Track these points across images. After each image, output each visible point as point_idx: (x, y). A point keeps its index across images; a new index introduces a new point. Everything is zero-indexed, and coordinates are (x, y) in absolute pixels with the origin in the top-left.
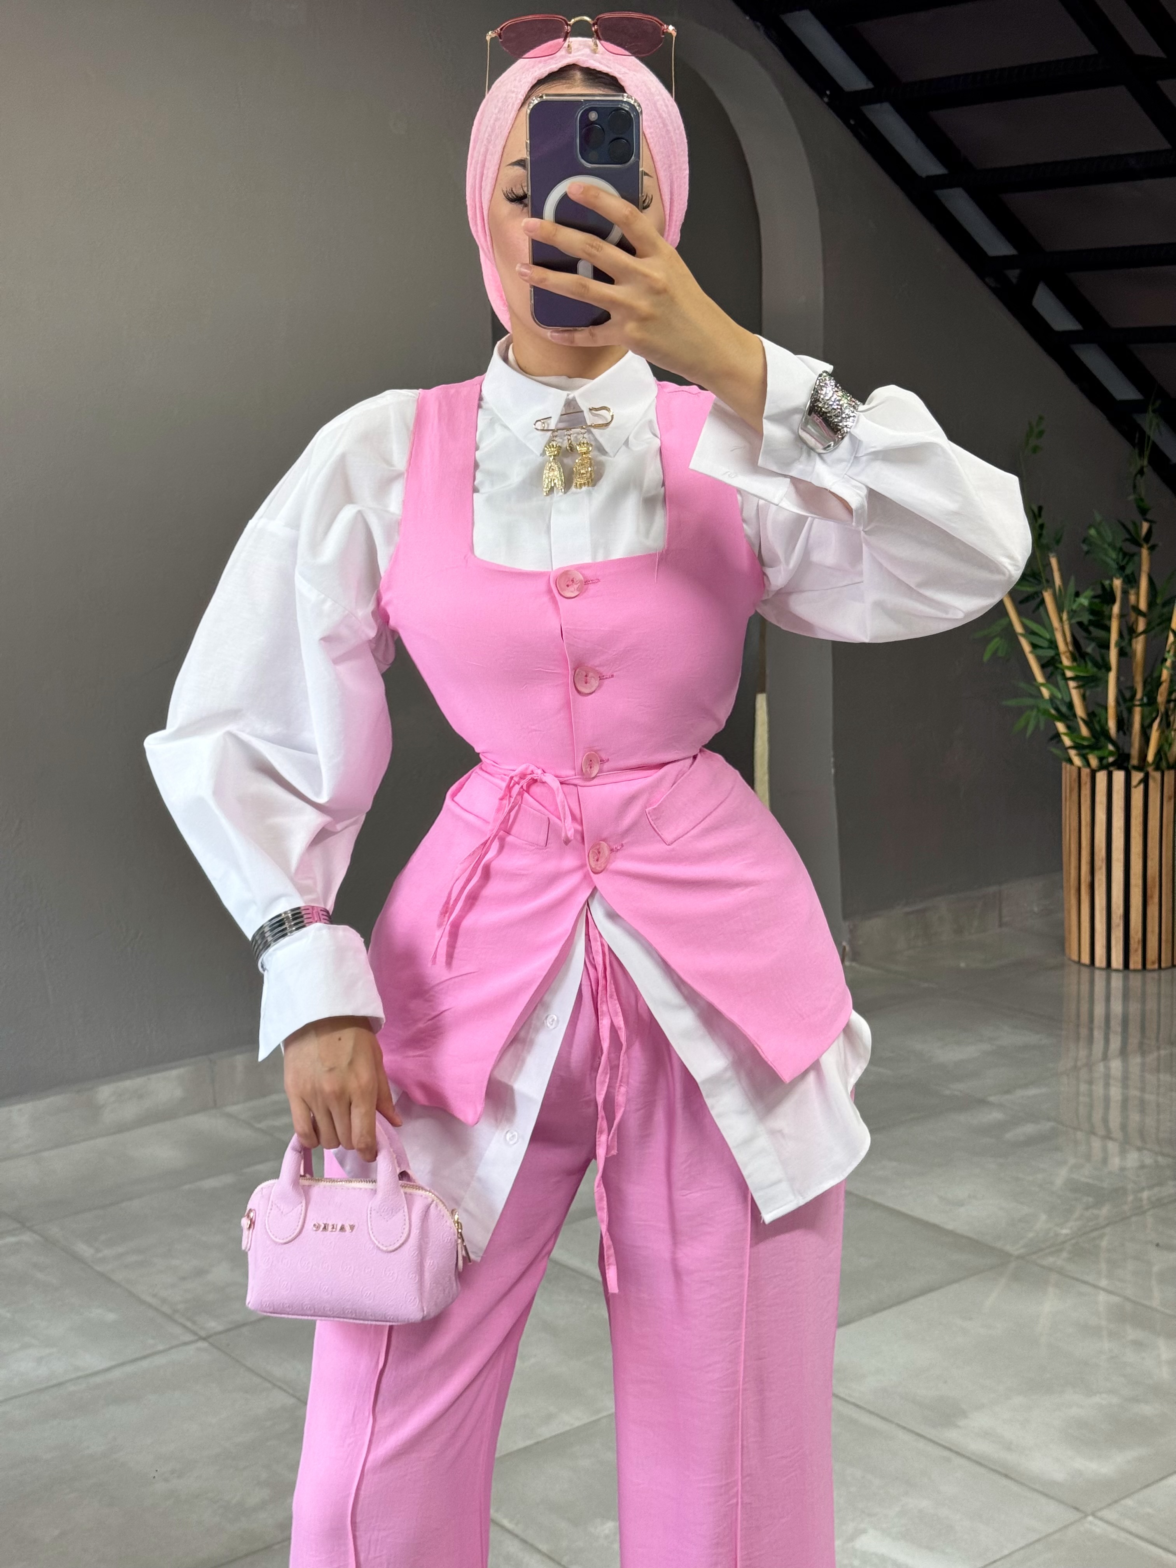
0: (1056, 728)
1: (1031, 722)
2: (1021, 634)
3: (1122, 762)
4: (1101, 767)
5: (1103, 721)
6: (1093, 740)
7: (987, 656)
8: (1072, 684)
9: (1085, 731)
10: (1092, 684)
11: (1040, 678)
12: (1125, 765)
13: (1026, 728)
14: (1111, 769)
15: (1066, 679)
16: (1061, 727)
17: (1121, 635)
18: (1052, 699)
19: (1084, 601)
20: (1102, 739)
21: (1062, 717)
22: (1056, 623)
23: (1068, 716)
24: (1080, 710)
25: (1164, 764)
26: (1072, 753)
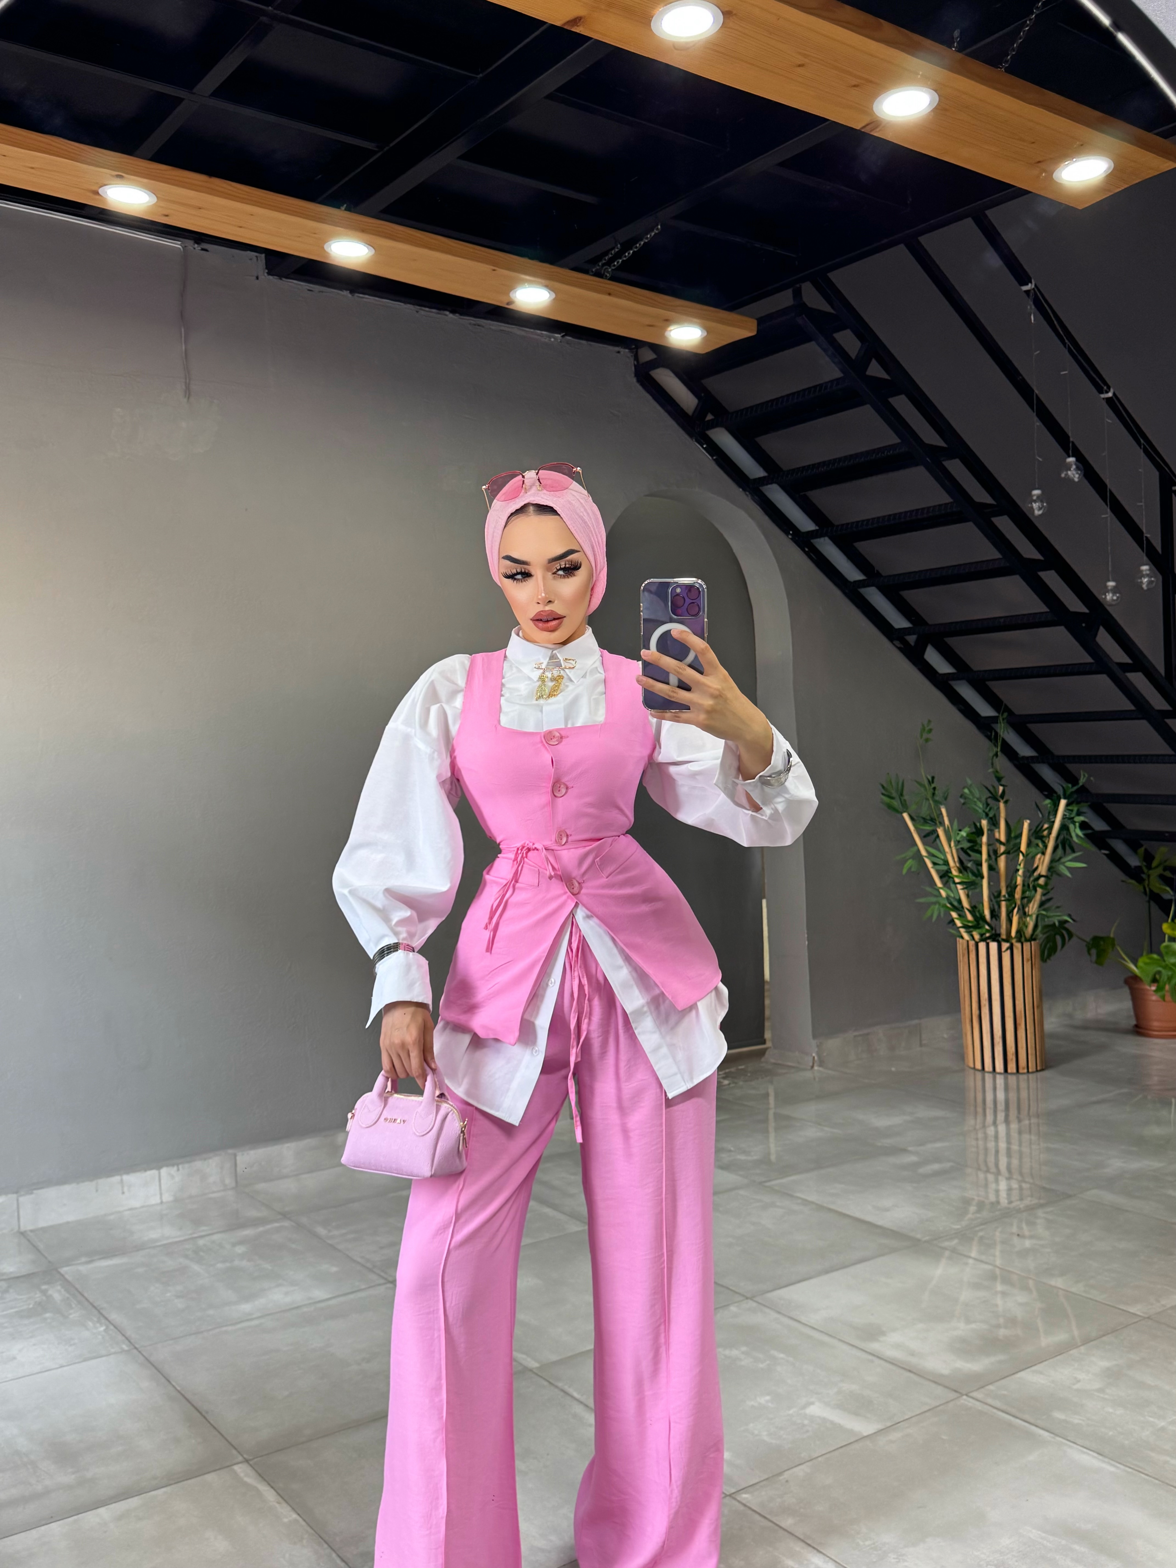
0: (951, 915)
1: (935, 912)
2: (926, 857)
3: (995, 937)
4: (982, 940)
5: (981, 911)
7: (905, 871)
8: (959, 887)
9: (970, 917)
10: (972, 887)
11: (939, 884)
12: (997, 939)
13: (932, 916)
14: (988, 941)
15: (955, 883)
16: (954, 915)
17: (989, 855)
18: (948, 898)
19: (963, 834)
20: (981, 922)
21: (955, 909)
22: (947, 849)
23: (959, 908)
24: (966, 904)
25: (1023, 939)
26: (963, 931)
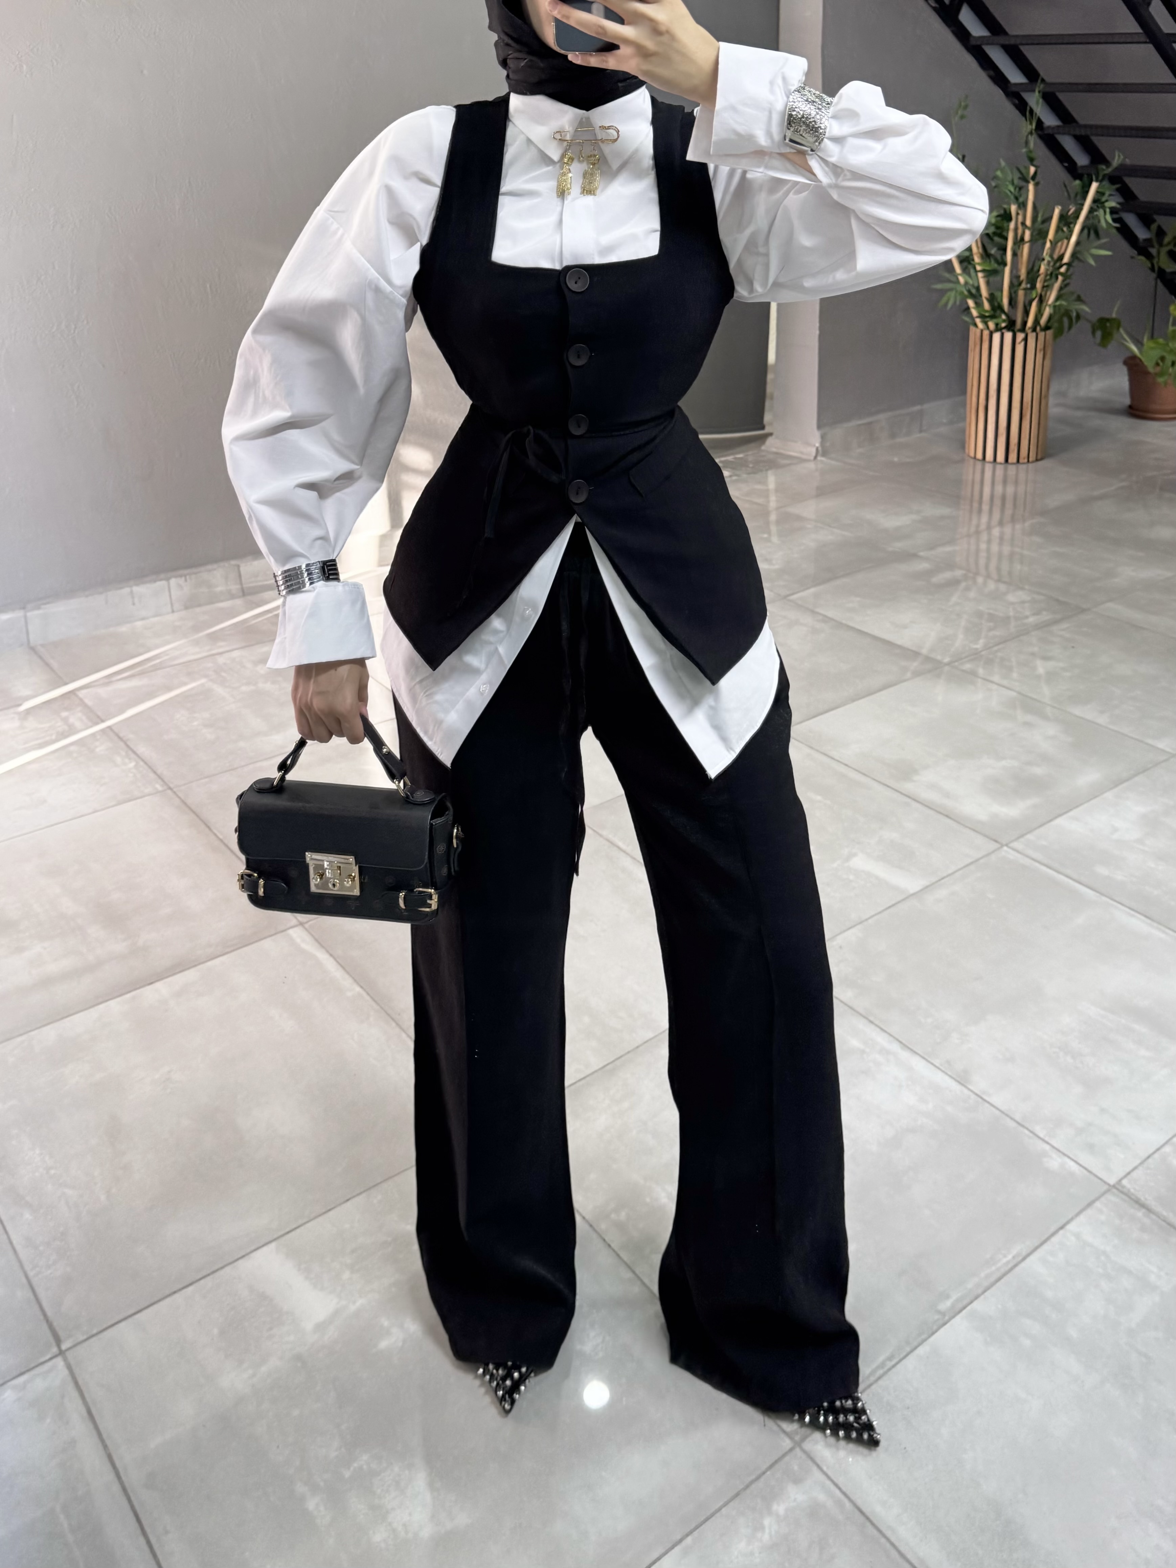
0: (967, 303)
1: (951, 299)
4: (997, 330)
5: (1000, 299)
6: (992, 313)
8: (980, 275)
9: (987, 306)
10: (994, 275)
12: (1012, 329)
13: (946, 304)
14: (1004, 331)
15: (977, 271)
16: (971, 303)
17: (1014, 243)
18: (966, 283)
20: (998, 312)
21: (972, 296)
23: (976, 295)
24: (984, 292)
25: (1038, 329)
26: (978, 321)
